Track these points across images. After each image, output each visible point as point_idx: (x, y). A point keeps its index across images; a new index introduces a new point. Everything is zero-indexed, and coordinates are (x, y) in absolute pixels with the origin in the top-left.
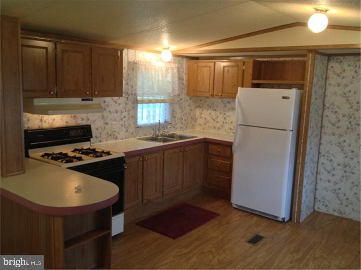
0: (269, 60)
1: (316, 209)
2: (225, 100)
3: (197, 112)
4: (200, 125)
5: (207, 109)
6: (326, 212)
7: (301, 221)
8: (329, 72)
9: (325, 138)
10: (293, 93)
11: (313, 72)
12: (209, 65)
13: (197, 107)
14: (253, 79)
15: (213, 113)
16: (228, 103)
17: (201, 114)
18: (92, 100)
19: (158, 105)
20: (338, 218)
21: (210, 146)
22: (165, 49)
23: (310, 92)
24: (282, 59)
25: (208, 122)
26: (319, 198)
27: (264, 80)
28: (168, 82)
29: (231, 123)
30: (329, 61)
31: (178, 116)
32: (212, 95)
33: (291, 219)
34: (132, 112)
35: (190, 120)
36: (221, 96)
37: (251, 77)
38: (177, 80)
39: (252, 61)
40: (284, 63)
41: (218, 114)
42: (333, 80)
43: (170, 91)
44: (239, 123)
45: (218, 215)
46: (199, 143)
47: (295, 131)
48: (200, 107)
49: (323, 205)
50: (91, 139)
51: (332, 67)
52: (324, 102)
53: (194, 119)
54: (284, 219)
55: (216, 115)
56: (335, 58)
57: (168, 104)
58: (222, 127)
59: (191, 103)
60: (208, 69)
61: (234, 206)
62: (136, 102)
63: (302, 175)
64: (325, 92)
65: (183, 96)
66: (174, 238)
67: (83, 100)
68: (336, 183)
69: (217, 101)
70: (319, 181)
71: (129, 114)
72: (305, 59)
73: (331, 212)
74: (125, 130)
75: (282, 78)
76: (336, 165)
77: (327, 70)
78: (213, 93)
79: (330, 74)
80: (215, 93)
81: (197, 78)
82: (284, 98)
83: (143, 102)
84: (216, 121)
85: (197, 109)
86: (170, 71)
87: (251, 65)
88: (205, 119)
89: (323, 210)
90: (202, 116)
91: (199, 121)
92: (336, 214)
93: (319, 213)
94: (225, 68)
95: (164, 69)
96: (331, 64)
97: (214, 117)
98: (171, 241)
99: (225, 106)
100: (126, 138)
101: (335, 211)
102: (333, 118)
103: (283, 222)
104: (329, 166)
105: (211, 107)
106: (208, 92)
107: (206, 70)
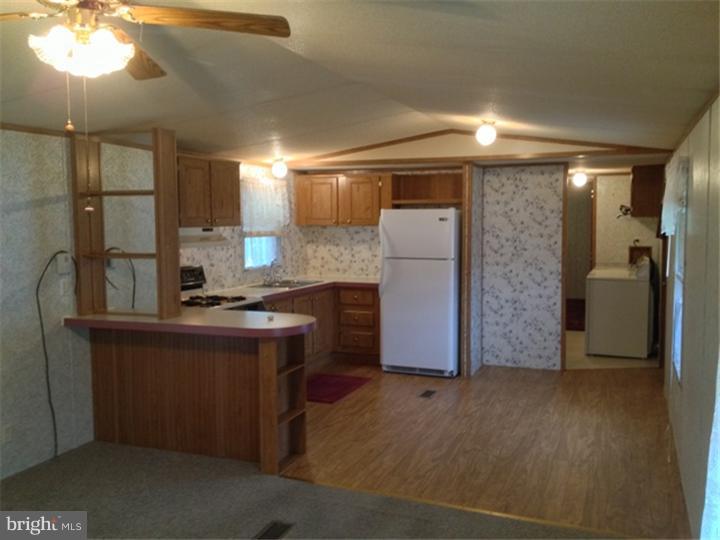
0: (410, 173)
1: (485, 362)
2: (352, 229)
3: (310, 249)
4: (314, 268)
5: (325, 245)
6: (497, 364)
7: (472, 373)
8: (485, 186)
9: (487, 269)
10: (451, 213)
11: (470, 188)
12: (329, 180)
13: (308, 242)
14: (394, 198)
15: (334, 250)
16: (357, 233)
17: (315, 251)
18: (211, 230)
19: (264, 239)
20: (512, 368)
21: (342, 293)
22: (277, 160)
23: (470, 211)
24: (427, 172)
25: (327, 262)
26: (487, 347)
27: (405, 198)
28: (278, 205)
29: (363, 261)
30: (484, 173)
31: (289, 254)
32: (337, 223)
33: (459, 374)
34: (238, 248)
35: (300, 261)
36: (350, 223)
37: (390, 197)
38: (287, 203)
39: (389, 174)
40: (429, 177)
41: (342, 249)
42: (491, 196)
43: (281, 219)
44: (387, 255)
45: (370, 379)
46: (327, 289)
47: (456, 259)
48: (313, 241)
49: (493, 355)
50: (204, 286)
51: (488, 181)
52: (482, 223)
53: (306, 261)
54: (452, 372)
55: (339, 251)
56: (491, 170)
57: (274, 238)
58: (350, 267)
59: (301, 235)
60: (329, 186)
61: (384, 369)
62: (243, 235)
63: (469, 315)
64: (482, 212)
65: (293, 226)
66: (331, 402)
67: (204, 230)
68: (506, 325)
69: (340, 231)
70: (484, 324)
71: (235, 252)
72: (459, 171)
73: (503, 363)
74: (232, 275)
75: (428, 197)
76: (503, 302)
77: (483, 184)
78: (338, 218)
79: (487, 189)
80: (340, 220)
81: (312, 199)
82: (441, 219)
83: (251, 235)
84: (339, 259)
85: (309, 245)
86: (279, 190)
87: (389, 181)
88: (323, 258)
89: (493, 362)
90: (317, 254)
91: (313, 262)
92: (509, 365)
93: (489, 367)
94: (353, 186)
95: (273, 188)
96: (487, 177)
97: (336, 255)
98: (328, 406)
99: (352, 239)
100: (233, 286)
101: (507, 361)
102: (495, 243)
103: (451, 377)
104: (495, 304)
105: (332, 241)
106: (331, 219)
107: (325, 189)
